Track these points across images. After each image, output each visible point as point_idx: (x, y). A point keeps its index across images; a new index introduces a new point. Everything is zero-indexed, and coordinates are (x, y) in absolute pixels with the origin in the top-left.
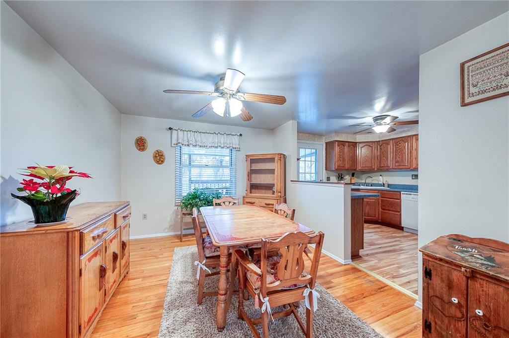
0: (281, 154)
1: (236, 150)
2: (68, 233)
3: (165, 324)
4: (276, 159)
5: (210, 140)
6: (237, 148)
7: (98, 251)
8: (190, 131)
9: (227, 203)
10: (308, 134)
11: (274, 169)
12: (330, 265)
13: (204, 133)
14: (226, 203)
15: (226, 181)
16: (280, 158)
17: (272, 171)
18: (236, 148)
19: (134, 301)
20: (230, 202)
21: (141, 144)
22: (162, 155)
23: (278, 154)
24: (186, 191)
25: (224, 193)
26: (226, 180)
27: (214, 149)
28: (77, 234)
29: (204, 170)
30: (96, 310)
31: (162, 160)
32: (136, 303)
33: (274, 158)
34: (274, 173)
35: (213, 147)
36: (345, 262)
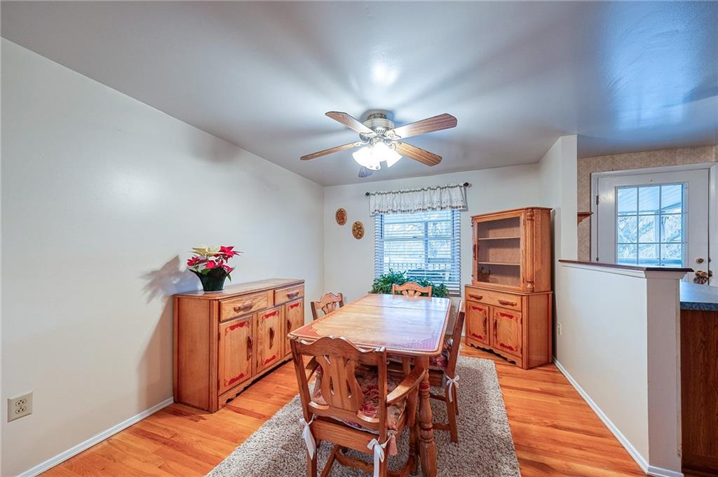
0: (533, 209)
1: (460, 210)
2: (210, 300)
3: (280, 414)
4: (522, 218)
5: (417, 201)
6: (460, 207)
7: (244, 323)
8: (390, 193)
9: (411, 292)
10: (645, 151)
11: (519, 239)
12: (598, 456)
13: (408, 192)
14: (409, 291)
15: (443, 261)
16: (532, 216)
17: (514, 243)
18: (457, 207)
19: (282, 383)
20: (416, 292)
21: (341, 217)
22: (361, 228)
23: (527, 209)
24: (386, 272)
25: (447, 279)
26: (443, 259)
27: (422, 213)
28: (216, 303)
29: (408, 244)
30: (242, 375)
31: (360, 233)
32: (281, 384)
33: (519, 217)
34: (519, 247)
35: (420, 209)
36: (649, 470)
